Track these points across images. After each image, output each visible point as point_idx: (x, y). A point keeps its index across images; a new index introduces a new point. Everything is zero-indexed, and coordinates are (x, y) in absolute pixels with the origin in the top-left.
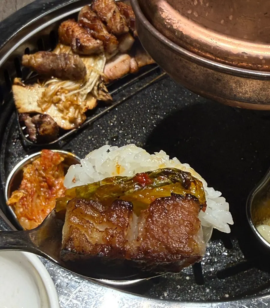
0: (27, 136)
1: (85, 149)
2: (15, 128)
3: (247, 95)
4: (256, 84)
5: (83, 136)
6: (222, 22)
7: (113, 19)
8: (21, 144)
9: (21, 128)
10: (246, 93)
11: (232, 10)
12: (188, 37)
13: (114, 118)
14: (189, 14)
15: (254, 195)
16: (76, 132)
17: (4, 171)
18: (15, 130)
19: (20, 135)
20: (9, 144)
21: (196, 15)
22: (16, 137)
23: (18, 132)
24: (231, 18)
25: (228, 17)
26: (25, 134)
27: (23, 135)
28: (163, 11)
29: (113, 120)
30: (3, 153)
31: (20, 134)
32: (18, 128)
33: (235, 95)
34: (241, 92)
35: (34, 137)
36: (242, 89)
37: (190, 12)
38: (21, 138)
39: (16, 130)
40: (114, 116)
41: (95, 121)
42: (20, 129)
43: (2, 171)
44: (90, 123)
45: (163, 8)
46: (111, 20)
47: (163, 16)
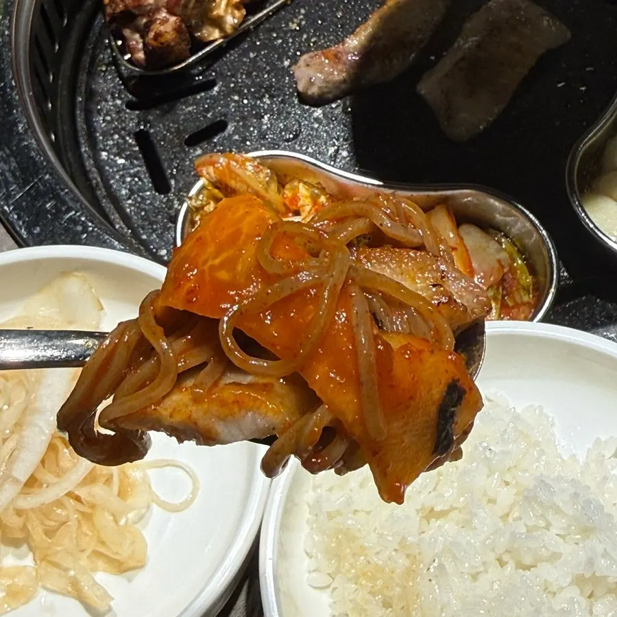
0: (127, 57)
1: (244, 77)
2: (103, 43)
5: (239, 53)
8: (115, 75)
9: (116, 43)
13: (299, 13)
15: (582, 149)
16: (224, 45)
17: (85, 126)
18: (104, 48)
19: (114, 57)
20: (92, 73)
22: (106, 61)
23: (109, 51)
26: (123, 54)
27: (119, 56)
29: (299, 18)
30: (81, 92)
31: (114, 54)
32: (110, 43)
35: (141, 55)
38: (115, 62)
39: (106, 48)
40: (299, 10)
41: (262, 23)
42: (113, 43)
43: (81, 126)
44: (252, 27)
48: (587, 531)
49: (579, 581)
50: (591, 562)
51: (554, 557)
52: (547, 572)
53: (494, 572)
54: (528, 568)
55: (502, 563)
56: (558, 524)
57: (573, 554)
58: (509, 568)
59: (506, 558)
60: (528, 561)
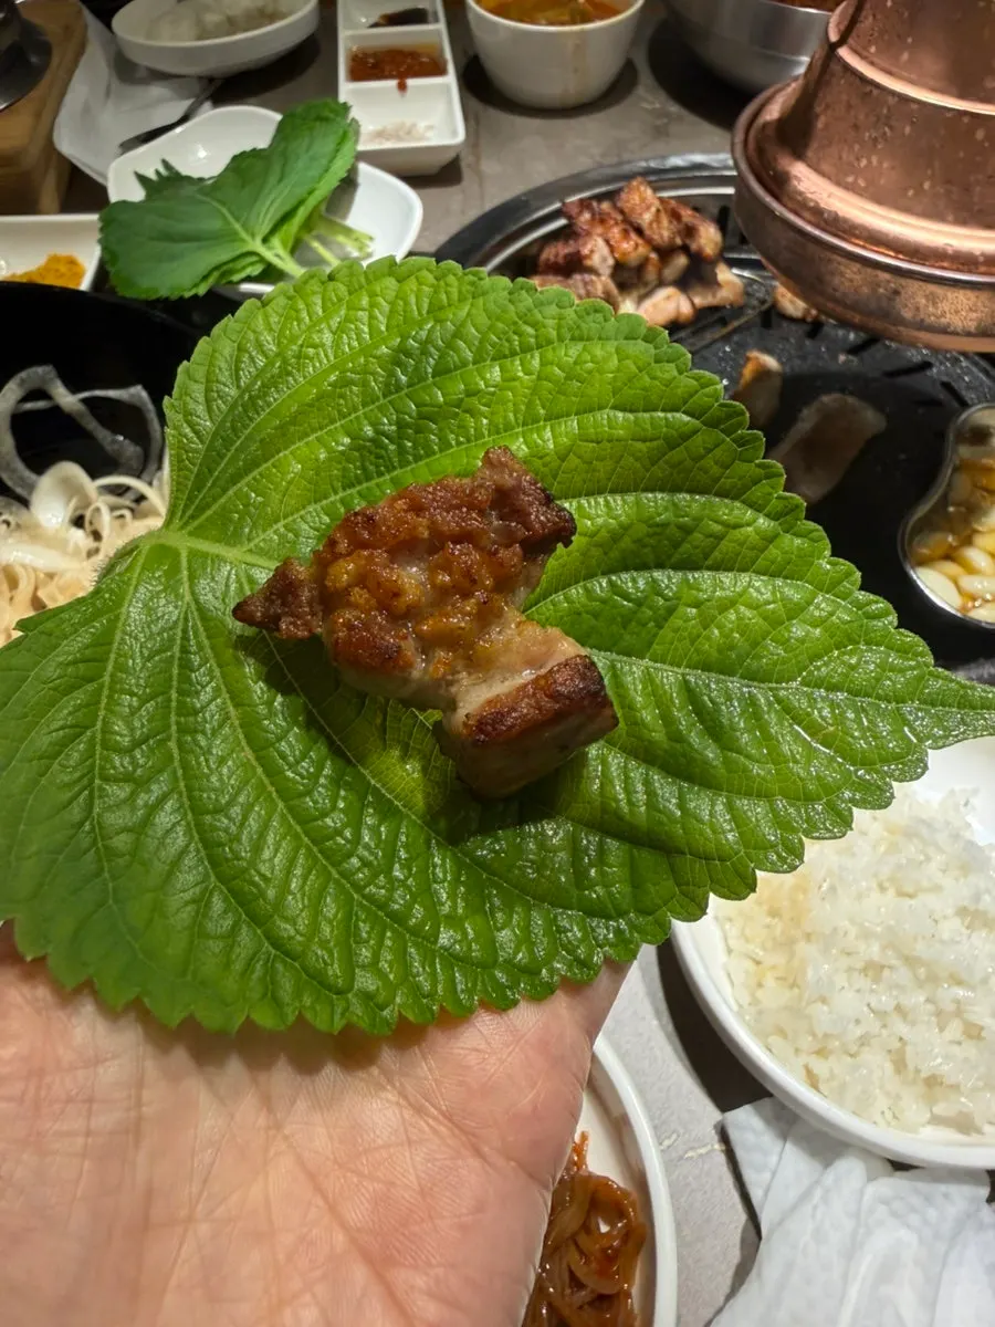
3: (943, 320)
4: (963, 298)
6: (911, 193)
7: (655, 225)
10: (943, 314)
11: (929, 172)
12: (845, 220)
14: (847, 183)
15: (911, 523)
21: (862, 183)
24: (927, 185)
25: (921, 185)
28: (799, 180)
33: (922, 320)
34: (933, 315)
36: (937, 308)
37: (850, 179)
45: (799, 175)
46: (651, 224)
47: (801, 187)
48: (965, 869)
49: (962, 912)
50: (977, 898)
51: (937, 889)
52: (930, 901)
53: (875, 895)
54: (911, 896)
55: (882, 888)
56: (939, 859)
57: (957, 890)
58: (891, 892)
59: (887, 884)
60: (910, 890)
